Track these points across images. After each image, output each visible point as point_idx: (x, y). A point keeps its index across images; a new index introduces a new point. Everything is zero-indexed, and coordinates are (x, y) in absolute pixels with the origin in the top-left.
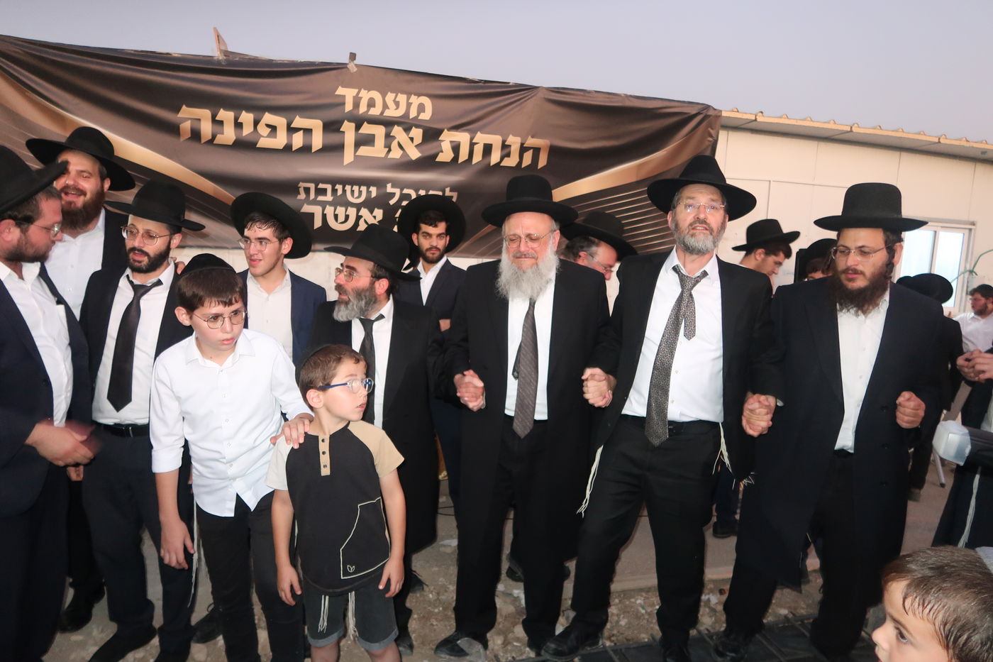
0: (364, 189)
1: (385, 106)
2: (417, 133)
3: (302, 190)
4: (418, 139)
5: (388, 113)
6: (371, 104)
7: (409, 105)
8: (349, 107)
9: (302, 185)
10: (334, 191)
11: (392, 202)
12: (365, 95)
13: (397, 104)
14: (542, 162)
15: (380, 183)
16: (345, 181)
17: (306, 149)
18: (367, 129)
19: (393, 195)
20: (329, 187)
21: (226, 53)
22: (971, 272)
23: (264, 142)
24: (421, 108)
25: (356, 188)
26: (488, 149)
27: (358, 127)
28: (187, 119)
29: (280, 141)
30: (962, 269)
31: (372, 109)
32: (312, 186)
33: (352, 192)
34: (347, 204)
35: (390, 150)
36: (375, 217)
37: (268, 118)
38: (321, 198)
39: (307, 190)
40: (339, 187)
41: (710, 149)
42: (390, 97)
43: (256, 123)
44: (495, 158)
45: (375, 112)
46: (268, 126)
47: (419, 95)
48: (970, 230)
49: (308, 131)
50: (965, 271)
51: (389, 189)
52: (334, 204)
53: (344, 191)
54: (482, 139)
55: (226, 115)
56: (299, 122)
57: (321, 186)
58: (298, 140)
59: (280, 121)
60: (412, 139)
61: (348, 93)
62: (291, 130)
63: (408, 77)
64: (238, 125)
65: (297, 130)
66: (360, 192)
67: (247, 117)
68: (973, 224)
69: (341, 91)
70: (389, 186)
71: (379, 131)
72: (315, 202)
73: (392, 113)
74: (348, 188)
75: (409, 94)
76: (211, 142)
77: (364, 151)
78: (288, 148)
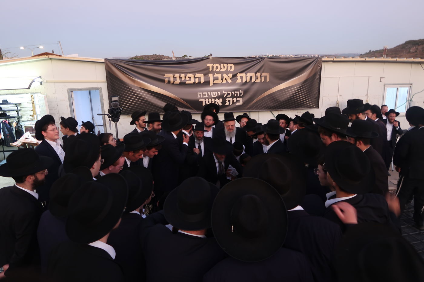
0: (216, 93)
1: (221, 68)
2: (230, 75)
3: (199, 95)
4: (231, 77)
5: (221, 70)
6: (217, 68)
7: (227, 67)
8: (211, 69)
9: (199, 93)
10: (208, 94)
11: (225, 96)
12: (215, 66)
13: (224, 67)
14: (268, 80)
15: (221, 91)
16: (211, 91)
17: (199, 83)
18: (216, 75)
19: (225, 94)
20: (206, 93)
21: (176, 58)
22: (411, 100)
23: (188, 82)
24: (231, 67)
25: (214, 93)
26: (251, 78)
27: (213, 75)
28: (166, 78)
29: (192, 81)
30: (408, 100)
31: (217, 69)
32: (201, 93)
33: (213, 94)
34: (212, 98)
35: (223, 81)
36: (220, 101)
37: (189, 75)
38: (204, 97)
39: (200, 95)
40: (209, 93)
41: (319, 71)
42: (222, 65)
43: (185, 77)
44: (253, 80)
45: (218, 70)
46: (188, 77)
47: (230, 64)
48: (410, 86)
49: (199, 78)
50: (409, 100)
51: (224, 92)
52: (208, 98)
53: (211, 94)
54: (249, 75)
55: (177, 75)
56: (197, 75)
57: (204, 93)
58: (197, 81)
59: (192, 75)
60: (229, 77)
61: (210, 66)
62: (195, 77)
63: (227, 59)
64: (180, 78)
65: (197, 77)
66: (215, 94)
67: (183, 75)
68: (411, 84)
69: (208, 65)
70: (223, 91)
71: (219, 76)
72: (203, 98)
73: (223, 70)
74: (212, 93)
75: (227, 64)
76: (173, 83)
77: (215, 82)
78: (194, 83)
